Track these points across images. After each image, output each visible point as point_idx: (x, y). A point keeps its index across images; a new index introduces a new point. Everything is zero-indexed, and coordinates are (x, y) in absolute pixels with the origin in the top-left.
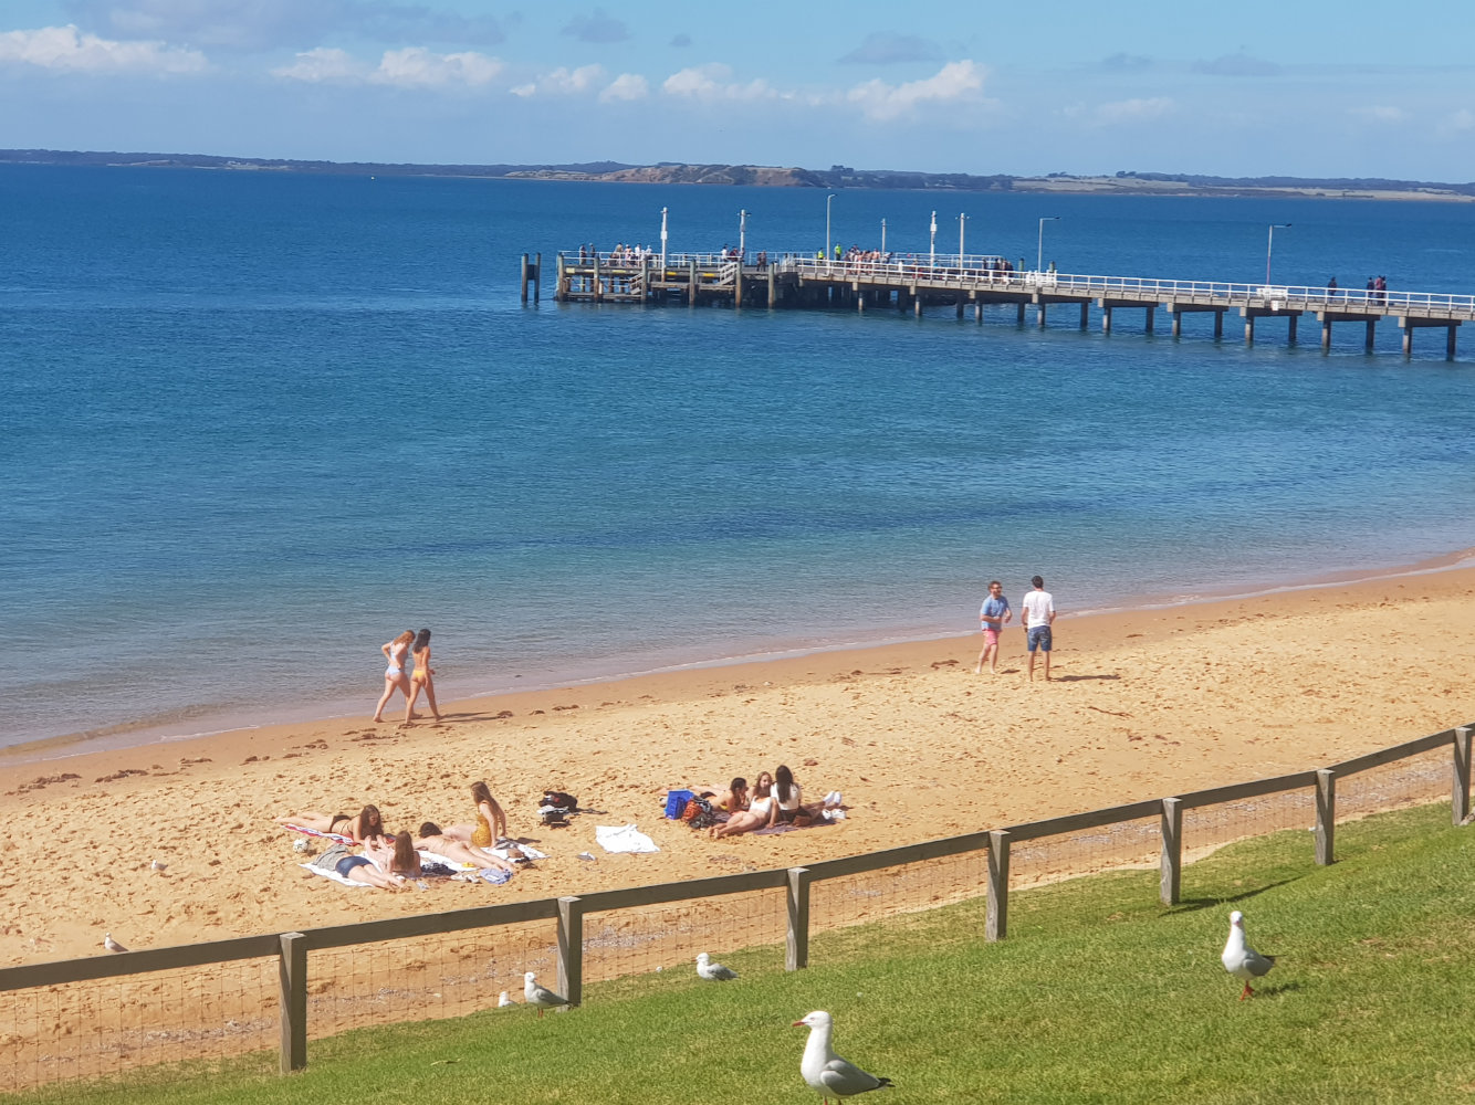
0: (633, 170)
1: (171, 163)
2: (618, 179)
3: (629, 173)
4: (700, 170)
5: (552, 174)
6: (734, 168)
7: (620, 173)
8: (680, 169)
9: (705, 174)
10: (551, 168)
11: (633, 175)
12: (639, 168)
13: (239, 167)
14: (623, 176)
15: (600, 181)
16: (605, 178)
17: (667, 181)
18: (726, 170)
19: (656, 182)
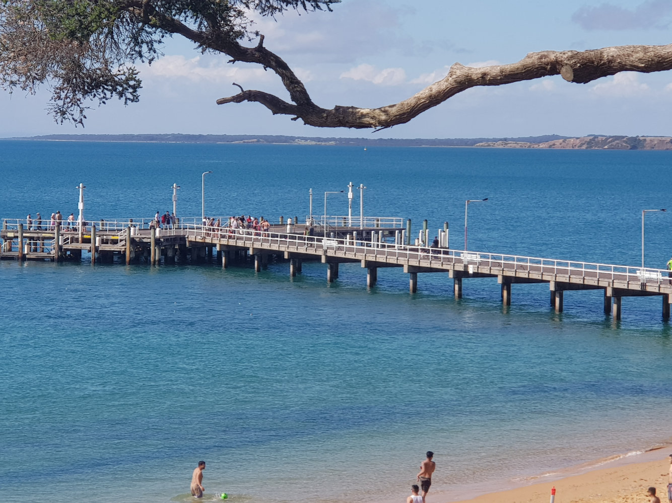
0: (561, 141)
1: (258, 141)
2: (550, 146)
3: (558, 143)
4: (606, 140)
5: (506, 144)
6: (630, 138)
7: (551, 143)
8: (593, 139)
9: (610, 142)
10: (505, 139)
11: (561, 144)
12: (565, 139)
13: (303, 143)
14: (554, 145)
15: (538, 148)
16: (542, 146)
17: (584, 147)
18: (625, 139)
19: (577, 148)
